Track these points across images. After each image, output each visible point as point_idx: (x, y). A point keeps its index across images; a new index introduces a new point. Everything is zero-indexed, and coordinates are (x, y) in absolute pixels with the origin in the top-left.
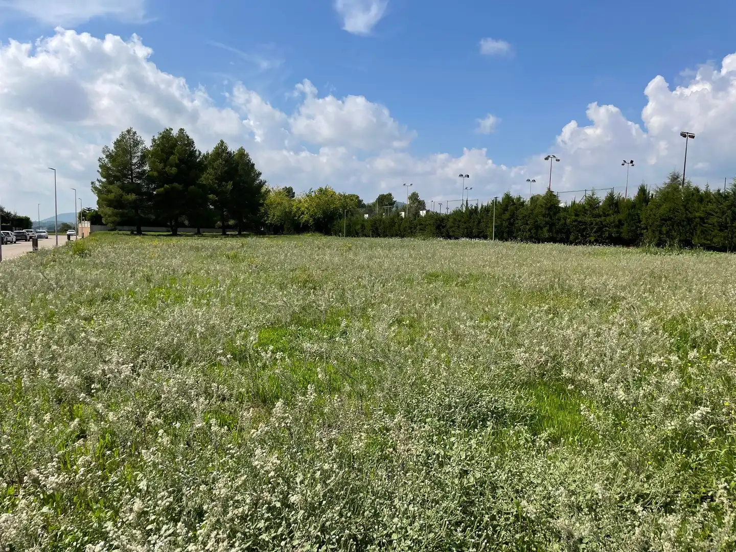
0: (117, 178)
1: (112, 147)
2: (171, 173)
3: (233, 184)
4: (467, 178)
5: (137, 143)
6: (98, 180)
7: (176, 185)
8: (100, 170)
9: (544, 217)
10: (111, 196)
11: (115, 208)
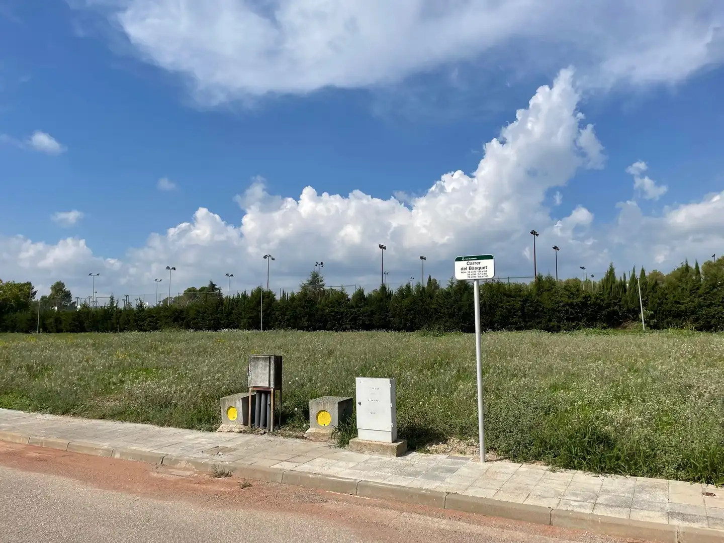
4: (173, 271)
9: (304, 308)
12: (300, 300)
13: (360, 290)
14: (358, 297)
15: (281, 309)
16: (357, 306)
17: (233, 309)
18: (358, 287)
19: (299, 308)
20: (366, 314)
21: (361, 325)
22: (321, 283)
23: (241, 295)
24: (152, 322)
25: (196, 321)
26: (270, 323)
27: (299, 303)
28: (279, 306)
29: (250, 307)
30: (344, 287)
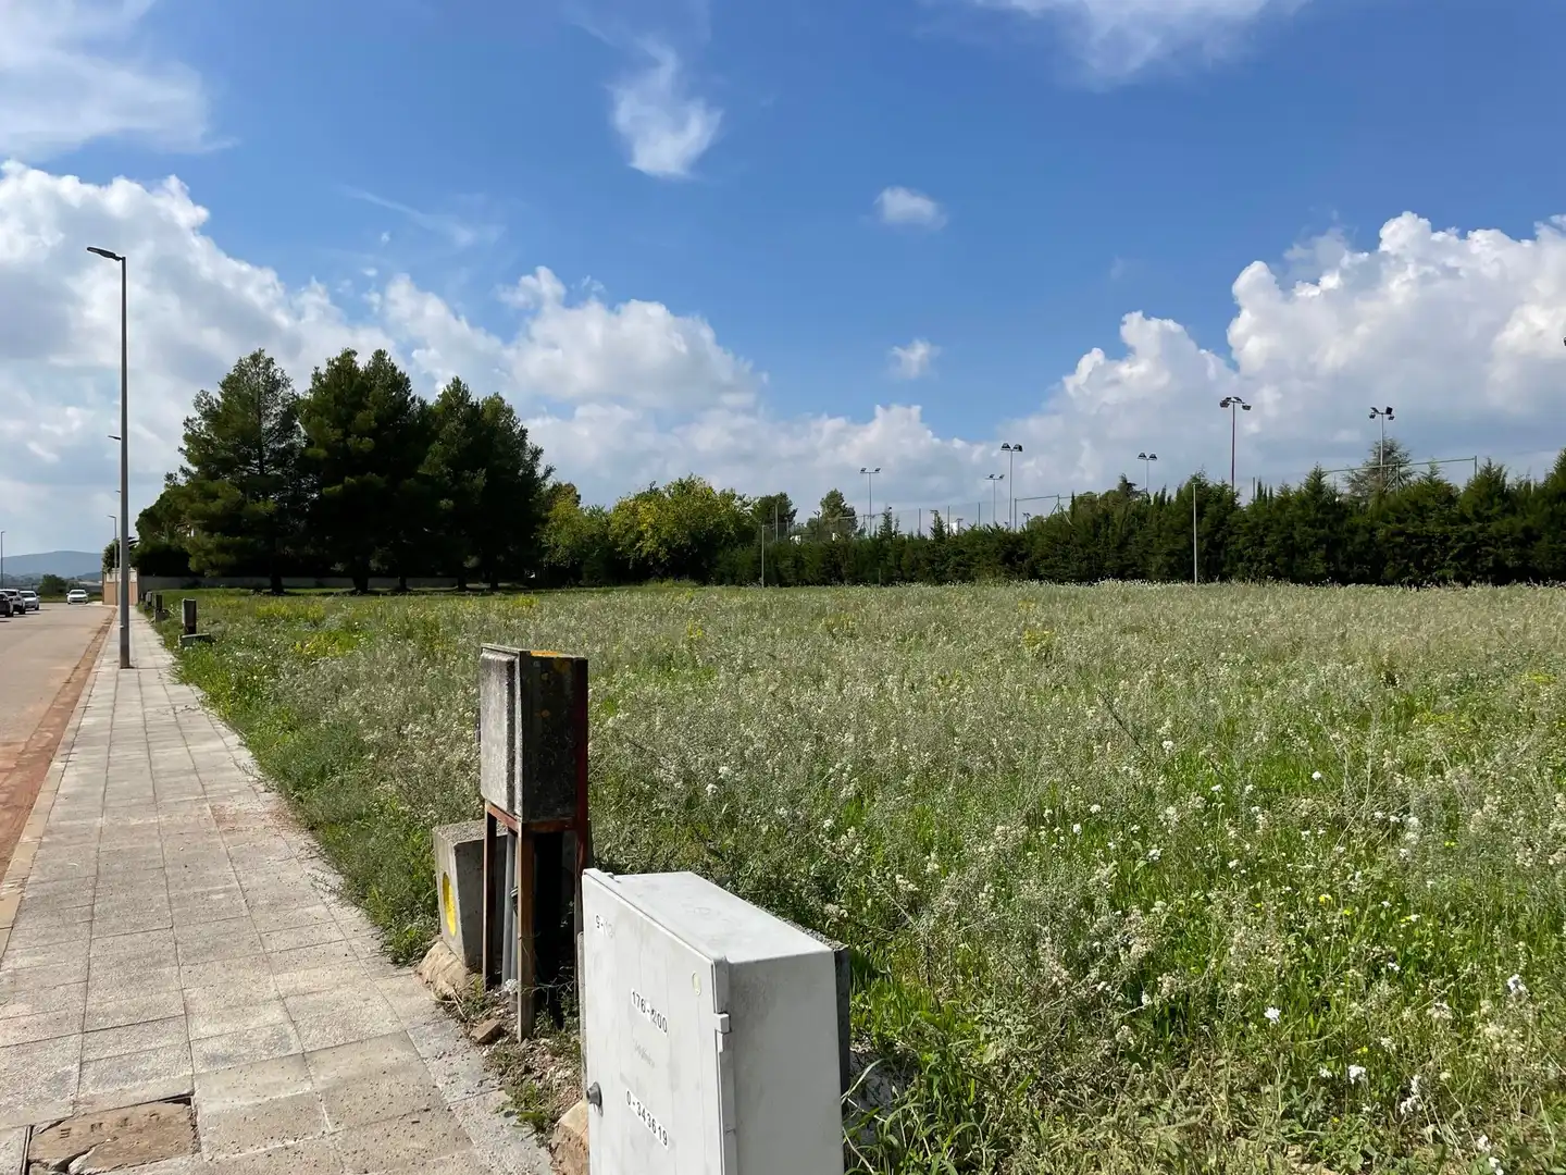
0: (227, 466)
1: (216, 394)
2: (361, 451)
3: (488, 475)
4: (1016, 452)
5: (274, 384)
6: (182, 469)
7: (371, 476)
8: (185, 447)
9: (1313, 527)
10: (215, 507)
11: (225, 532)
12: (1303, 503)
13: (1488, 470)
14: (1484, 490)
15: (1251, 529)
16: (1479, 516)
17: (1131, 532)
18: (1482, 463)
19: (1299, 527)
20: (1508, 539)
21: (1490, 570)
22: (1402, 470)
23: (1152, 499)
24: (959, 564)
25: (1050, 561)
26: (1223, 564)
27: (1300, 512)
28: (1247, 521)
29: (1171, 525)
30: (1439, 465)
